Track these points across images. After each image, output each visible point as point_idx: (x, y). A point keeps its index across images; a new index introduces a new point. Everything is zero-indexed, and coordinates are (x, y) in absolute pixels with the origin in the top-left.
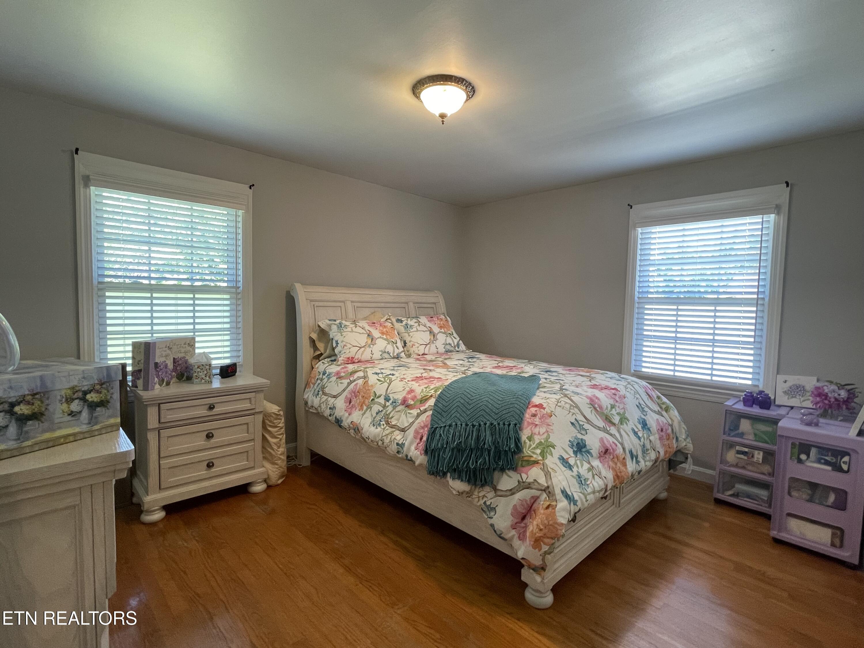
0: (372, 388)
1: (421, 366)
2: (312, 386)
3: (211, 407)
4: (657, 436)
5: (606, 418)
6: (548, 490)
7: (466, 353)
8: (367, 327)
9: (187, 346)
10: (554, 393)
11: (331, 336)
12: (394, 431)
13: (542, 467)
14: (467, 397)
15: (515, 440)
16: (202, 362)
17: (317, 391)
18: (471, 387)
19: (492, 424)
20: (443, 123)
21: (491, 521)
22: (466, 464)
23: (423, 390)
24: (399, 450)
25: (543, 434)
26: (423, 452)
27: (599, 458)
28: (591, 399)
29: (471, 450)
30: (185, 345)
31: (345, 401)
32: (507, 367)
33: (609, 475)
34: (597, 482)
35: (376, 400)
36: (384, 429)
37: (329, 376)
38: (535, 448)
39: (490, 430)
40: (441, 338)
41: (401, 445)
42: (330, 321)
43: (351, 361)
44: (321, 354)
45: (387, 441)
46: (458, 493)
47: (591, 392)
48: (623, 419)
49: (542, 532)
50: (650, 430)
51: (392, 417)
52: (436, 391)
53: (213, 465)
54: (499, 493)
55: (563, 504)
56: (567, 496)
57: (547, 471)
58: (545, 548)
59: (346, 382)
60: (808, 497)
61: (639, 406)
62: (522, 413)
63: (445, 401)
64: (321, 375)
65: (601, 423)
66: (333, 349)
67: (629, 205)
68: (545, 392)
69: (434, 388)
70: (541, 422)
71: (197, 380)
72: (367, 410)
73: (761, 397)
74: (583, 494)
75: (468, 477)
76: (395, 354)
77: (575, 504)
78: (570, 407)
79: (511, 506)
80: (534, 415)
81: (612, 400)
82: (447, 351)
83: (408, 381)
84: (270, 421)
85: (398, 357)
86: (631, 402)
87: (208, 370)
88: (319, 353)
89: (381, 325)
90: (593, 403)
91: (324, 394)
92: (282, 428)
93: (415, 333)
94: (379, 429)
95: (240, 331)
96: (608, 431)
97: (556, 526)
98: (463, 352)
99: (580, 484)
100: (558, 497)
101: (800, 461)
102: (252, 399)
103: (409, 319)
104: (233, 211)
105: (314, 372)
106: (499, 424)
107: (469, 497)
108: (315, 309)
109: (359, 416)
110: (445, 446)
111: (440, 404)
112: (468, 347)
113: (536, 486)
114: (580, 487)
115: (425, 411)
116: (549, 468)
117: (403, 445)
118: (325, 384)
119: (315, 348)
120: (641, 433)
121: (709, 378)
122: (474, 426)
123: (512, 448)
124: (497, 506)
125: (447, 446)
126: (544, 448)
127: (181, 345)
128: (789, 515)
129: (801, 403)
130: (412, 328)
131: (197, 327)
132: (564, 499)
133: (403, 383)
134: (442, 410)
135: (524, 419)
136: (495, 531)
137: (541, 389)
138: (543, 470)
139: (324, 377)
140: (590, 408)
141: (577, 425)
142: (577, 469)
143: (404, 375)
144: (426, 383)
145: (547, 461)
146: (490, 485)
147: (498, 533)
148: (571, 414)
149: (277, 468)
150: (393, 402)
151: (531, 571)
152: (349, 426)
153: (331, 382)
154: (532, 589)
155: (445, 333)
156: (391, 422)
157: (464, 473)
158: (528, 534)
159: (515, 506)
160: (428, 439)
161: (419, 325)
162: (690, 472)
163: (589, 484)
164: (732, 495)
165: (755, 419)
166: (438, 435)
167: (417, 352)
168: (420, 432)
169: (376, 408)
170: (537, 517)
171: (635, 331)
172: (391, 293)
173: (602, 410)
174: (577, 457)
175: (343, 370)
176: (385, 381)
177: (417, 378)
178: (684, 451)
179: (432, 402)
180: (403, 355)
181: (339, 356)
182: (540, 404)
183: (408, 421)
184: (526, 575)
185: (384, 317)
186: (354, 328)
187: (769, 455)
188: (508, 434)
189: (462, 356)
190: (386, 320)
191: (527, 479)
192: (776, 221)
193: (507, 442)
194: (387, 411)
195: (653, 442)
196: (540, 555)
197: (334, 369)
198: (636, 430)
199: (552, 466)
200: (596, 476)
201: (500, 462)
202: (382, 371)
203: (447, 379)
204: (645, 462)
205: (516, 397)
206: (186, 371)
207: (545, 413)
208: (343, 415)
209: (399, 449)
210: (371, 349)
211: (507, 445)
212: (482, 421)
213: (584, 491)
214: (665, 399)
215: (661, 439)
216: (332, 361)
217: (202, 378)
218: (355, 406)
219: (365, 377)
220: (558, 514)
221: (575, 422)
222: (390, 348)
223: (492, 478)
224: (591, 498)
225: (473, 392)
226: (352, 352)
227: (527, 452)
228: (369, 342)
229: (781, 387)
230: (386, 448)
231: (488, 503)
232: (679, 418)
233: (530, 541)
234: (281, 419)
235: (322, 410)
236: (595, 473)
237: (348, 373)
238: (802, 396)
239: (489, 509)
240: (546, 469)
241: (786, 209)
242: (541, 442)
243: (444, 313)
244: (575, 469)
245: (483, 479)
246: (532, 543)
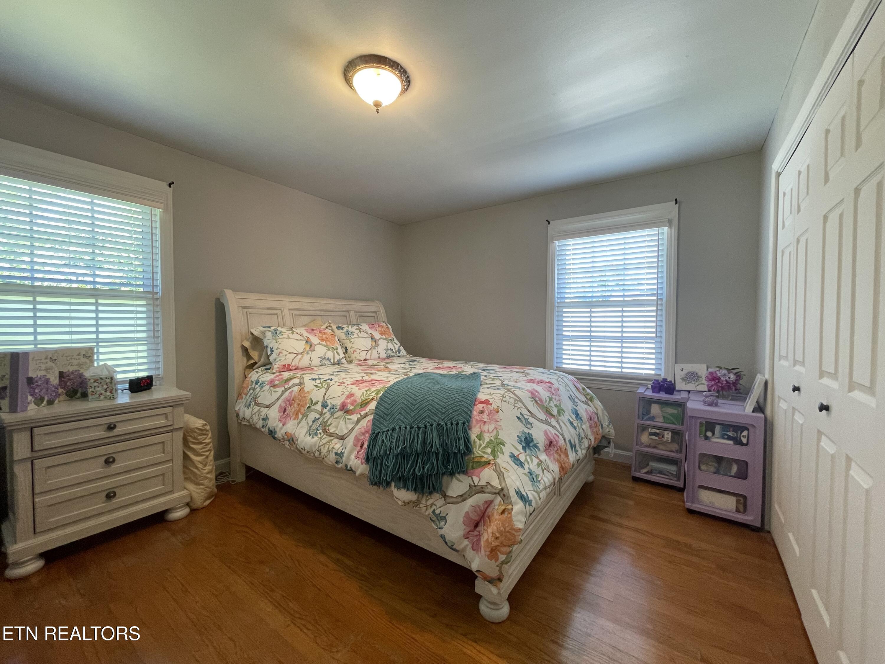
0: (308, 395)
1: (362, 370)
2: (244, 396)
3: (111, 427)
4: (588, 425)
5: (547, 411)
6: (502, 493)
7: (406, 357)
8: (306, 334)
9: (81, 357)
10: (498, 389)
11: (265, 344)
12: (332, 440)
13: (494, 468)
14: (411, 397)
15: (464, 440)
16: (100, 375)
17: (248, 401)
18: (414, 387)
19: (438, 424)
20: (378, 112)
21: (441, 532)
22: (412, 471)
23: (363, 393)
24: (338, 460)
25: (493, 431)
26: (363, 461)
27: (545, 451)
28: (532, 393)
29: (418, 455)
30: (79, 357)
31: (279, 410)
32: (447, 367)
33: (555, 467)
34: (547, 477)
35: (313, 407)
36: (321, 438)
37: (262, 385)
38: (485, 447)
39: (437, 431)
40: (383, 344)
41: (339, 455)
42: (264, 327)
43: (288, 368)
44: (255, 363)
45: (324, 451)
46: (403, 504)
47: (530, 386)
48: (560, 411)
49: (498, 541)
50: (581, 419)
51: (330, 425)
52: (377, 394)
53: (115, 495)
54: (449, 500)
55: (518, 506)
56: (522, 497)
57: (500, 472)
58: (502, 557)
59: (280, 390)
60: (714, 470)
61: (570, 397)
62: (470, 410)
63: (387, 403)
64: (254, 384)
65: (543, 416)
66: (268, 357)
67: (547, 221)
68: (488, 388)
69: (376, 390)
70: (489, 419)
71: (93, 397)
72: (302, 418)
73: (666, 384)
74: (536, 492)
75: (414, 485)
76: (336, 361)
77: (530, 505)
78: (515, 401)
79: (463, 514)
80: (482, 412)
81: (550, 393)
82: (389, 357)
83: (348, 385)
84: (195, 438)
85: (339, 363)
86: (564, 394)
87: (109, 384)
88: (253, 361)
89: (320, 332)
90: (534, 396)
91: (257, 404)
92: (208, 444)
93: (356, 339)
94: (316, 438)
95: (159, 340)
96: (550, 423)
97: (513, 532)
98: (403, 356)
99: (532, 481)
100: (513, 500)
101: (707, 438)
102: (168, 414)
103: (350, 326)
104: (147, 209)
105: (247, 382)
106: (446, 424)
107: (416, 506)
108: (248, 316)
109: (294, 425)
110: (388, 453)
111: (382, 407)
112: (409, 352)
113: (489, 489)
114: (532, 485)
115: (366, 415)
116: (501, 468)
117: (342, 454)
118: (258, 393)
119: (249, 357)
120: (575, 423)
121: (619, 370)
122: (419, 428)
123: (462, 449)
124: (447, 514)
125: (390, 452)
126: (495, 446)
127: (73, 356)
128: (701, 487)
129: (695, 387)
130: (353, 335)
131: (101, 336)
132: (519, 501)
133: (343, 387)
134: (385, 413)
135: (472, 416)
136: (446, 543)
137: (483, 386)
138: (495, 470)
139: (257, 386)
140: (532, 401)
141: (523, 420)
142: (528, 466)
143: (343, 379)
144: (367, 386)
145: (499, 461)
146: (439, 492)
147: (450, 545)
148: (516, 408)
149: (203, 489)
150: (330, 409)
151: (486, 583)
152: (283, 436)
153: (263, 391)
154: (487, 601)
155: (385, 339)
156: (329, 430)
157: (410, 481)
158: (482, 543)
159: (467, 514)
160: (369, 446)
161: (360, 332)
162: (612, 456)
163: (540, 480)
164: (647, 473)
165: (663, 403)
166: (380, 441)
167: (358, 357)
168: (361, 438)
169: (312, 416)
170: (492, 524)
171: (556, 332)
172: (332, 302)
173: (542, 403)
174: (526, 452)
175: (277, 378)
176: (323, 387)
177: (357, 382)
178: (607, 437)
179: (373, 405)
180: (344, 361)
181: (274, 364)
182: (486, 400)
183: (347, 428)
184: (480, 587)
185: (324, 324)
186: (291, 335)
187: (677, 435)
188: (457, 434)
189: (403, 360)
190: (326, 327)
191: (479, 482)
192: (669, 233)
193: (456, 443)
194: (324, 419)
195: (585, 431)
196: (497, 566)
197: (268, 377)
198: (572, 420)
199: (505, 465)
200: (545, 471)
201: (449, 465)
202: (320, 376)
203: (389, 381)
204: (582, 450)
205: (462, 394)
206: (80, 387)
207: (492, 409)
208: (277, 426)
209: (338, 458)
210: (309, 356)
211: (456, 446)
212: (428, 422)
213: (537, 489)
214: (588, 391)
215: (591, 427)
216: (267, 369)
217: (101, 394)
218: (290, 415)
219: (300, 384)
220: (514, 519)
221: (521, 417)
222: (330, 355)
223: (441, 484)
224: (543, 494)
225: (417, 392)
226: (288, 359)
227: (477, 452)
228: (308, 348)
229: (679, 375)
230: (323, 458)
231: (437, 512)
232: (602, 407)
233: (485, 551)
234: (207, 435)
235: (254, 421)
236: (543, 468)
237: (283, 380)
238: (697, 381)
239: (439, 518)
240: (498, 469)
241: (676, 222)
242: (491, 440)
243: (385, 321)
244: (526, 466)
245: (431, 486)
246: (488, 553)
